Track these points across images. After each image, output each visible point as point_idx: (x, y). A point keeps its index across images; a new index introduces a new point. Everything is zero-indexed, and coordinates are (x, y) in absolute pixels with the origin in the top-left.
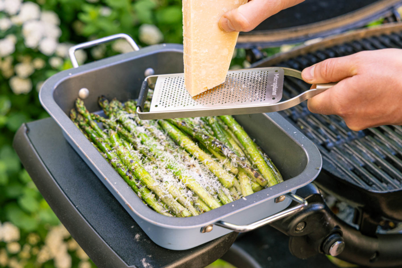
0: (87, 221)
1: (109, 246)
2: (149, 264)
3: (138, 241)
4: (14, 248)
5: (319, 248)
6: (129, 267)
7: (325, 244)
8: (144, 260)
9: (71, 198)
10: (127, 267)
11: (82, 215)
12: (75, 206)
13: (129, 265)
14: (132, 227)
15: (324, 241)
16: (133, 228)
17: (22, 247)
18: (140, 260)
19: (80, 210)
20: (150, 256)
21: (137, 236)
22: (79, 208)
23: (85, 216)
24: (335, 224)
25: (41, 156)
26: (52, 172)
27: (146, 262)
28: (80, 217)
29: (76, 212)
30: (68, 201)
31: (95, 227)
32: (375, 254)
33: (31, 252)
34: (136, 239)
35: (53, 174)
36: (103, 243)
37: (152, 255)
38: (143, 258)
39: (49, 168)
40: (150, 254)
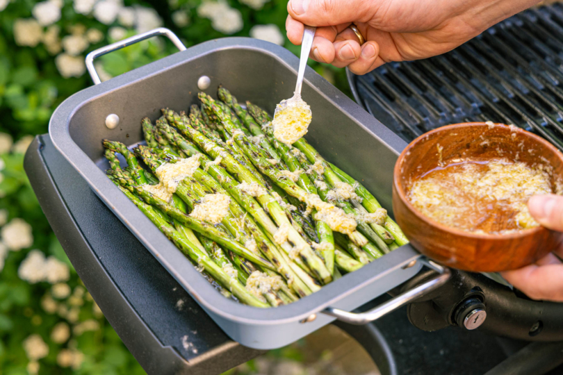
0: (112, 279)
1: (140, 316)
2: (191, 345)
3: (180, 309)
4: (62, 291)
5: (450, 318)
6: (163, 347)
7: (458, 311)
8: (185, 338)
9: (93, 246)
10: (161, 347)
11: (107, 271)
12: (98, 257)
13: (164, 345)
14: (174, 289)
15: (456, 308)
16: (176, 291)
17: (72, 291)
18: (179, 338)
19: (104, 263)
20: (195, 333)
21: (180, 303)
22: (102, 261)
23: (110, 272)
24: (473, 284)
25: (58, 184)
26: (70, 208)
27: (188, 341)
28: (104, 273)
29: (99, 266)
30: (88, 250)
31: (122, 289)
32: (538, 324)
33: (84, 298)
34: (178, 308)
35: (71, 210)
36: (131, 312)
37: (198, 331)
38: (185, 334)
39: (67, 201)
40: (194, 330)
